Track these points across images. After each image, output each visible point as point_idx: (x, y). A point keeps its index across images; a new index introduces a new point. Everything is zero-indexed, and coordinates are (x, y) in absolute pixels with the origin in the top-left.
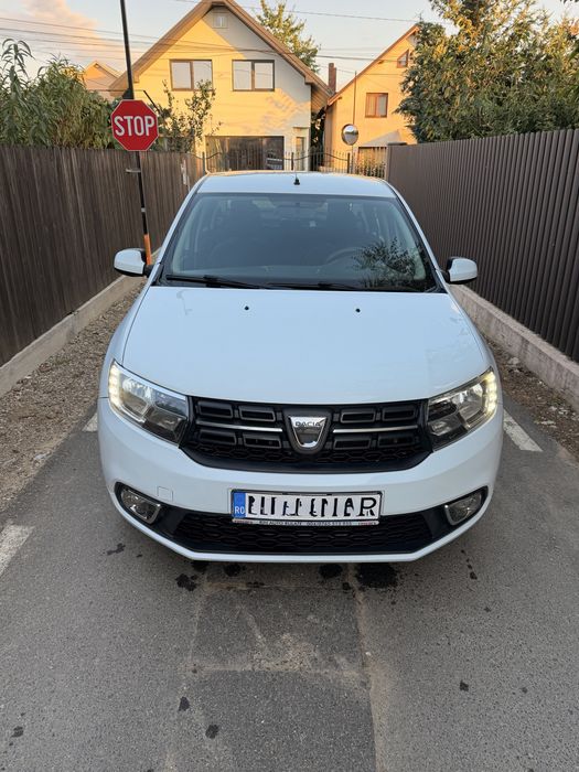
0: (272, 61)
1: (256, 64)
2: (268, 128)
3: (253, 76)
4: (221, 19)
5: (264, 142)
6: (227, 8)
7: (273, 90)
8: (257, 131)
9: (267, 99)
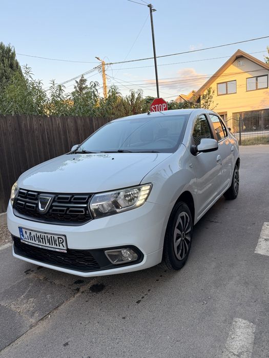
0: (267, 75)
1: (258, 78)
2: (264, 105)
3: (257, 83)
4: (242, 62)
5: (262, 112)
6: (244, 57)
7: (267, 88)
8: (258, 108)
9: (264, 92)
